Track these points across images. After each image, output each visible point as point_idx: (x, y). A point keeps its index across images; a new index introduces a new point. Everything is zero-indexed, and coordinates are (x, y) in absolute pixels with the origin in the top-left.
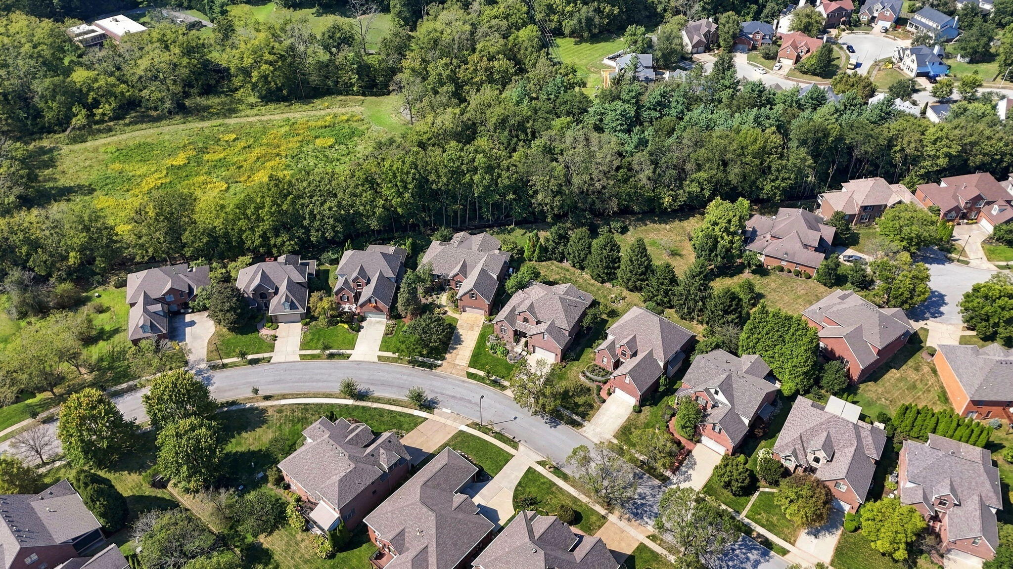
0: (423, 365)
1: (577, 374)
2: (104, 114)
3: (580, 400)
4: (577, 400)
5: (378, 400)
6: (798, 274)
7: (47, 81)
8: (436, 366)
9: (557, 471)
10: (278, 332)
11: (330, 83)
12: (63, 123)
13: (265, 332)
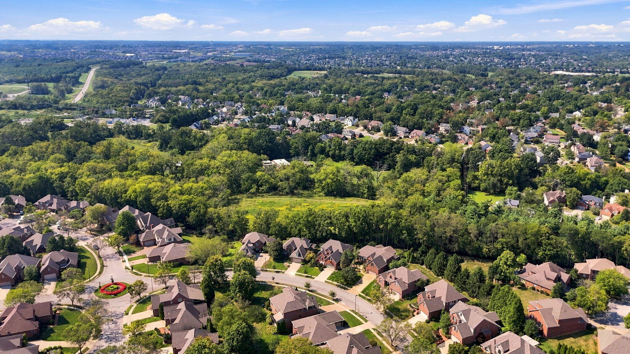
0: (342, 288)
1: (407, 305)
2: (263, 190)
3: (403, 314)
4: (402, 313)
5: (318, 294)
6: (542, 292)
7: (247, 175)
8: (347, 289)
9: (379, 333)
10: (291, 265)
11: (355, 192)
12: (247, 190)
13: (286, 264)
